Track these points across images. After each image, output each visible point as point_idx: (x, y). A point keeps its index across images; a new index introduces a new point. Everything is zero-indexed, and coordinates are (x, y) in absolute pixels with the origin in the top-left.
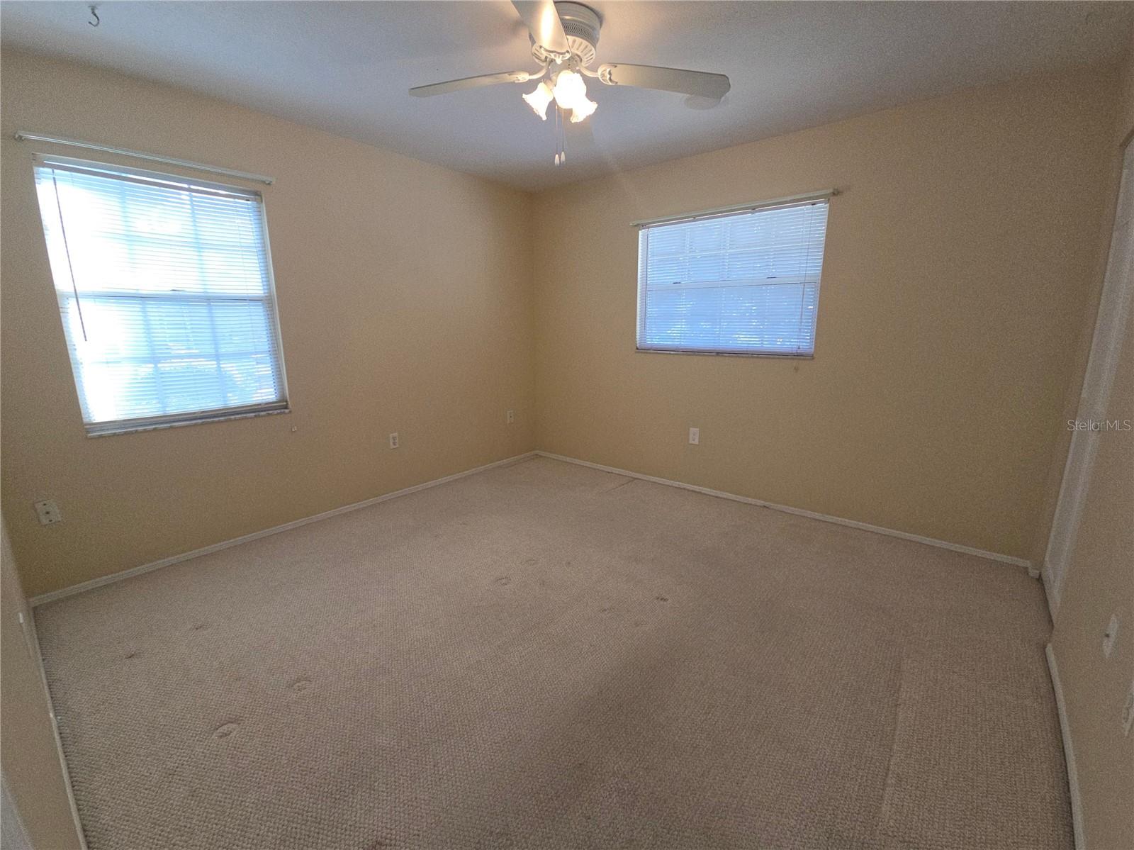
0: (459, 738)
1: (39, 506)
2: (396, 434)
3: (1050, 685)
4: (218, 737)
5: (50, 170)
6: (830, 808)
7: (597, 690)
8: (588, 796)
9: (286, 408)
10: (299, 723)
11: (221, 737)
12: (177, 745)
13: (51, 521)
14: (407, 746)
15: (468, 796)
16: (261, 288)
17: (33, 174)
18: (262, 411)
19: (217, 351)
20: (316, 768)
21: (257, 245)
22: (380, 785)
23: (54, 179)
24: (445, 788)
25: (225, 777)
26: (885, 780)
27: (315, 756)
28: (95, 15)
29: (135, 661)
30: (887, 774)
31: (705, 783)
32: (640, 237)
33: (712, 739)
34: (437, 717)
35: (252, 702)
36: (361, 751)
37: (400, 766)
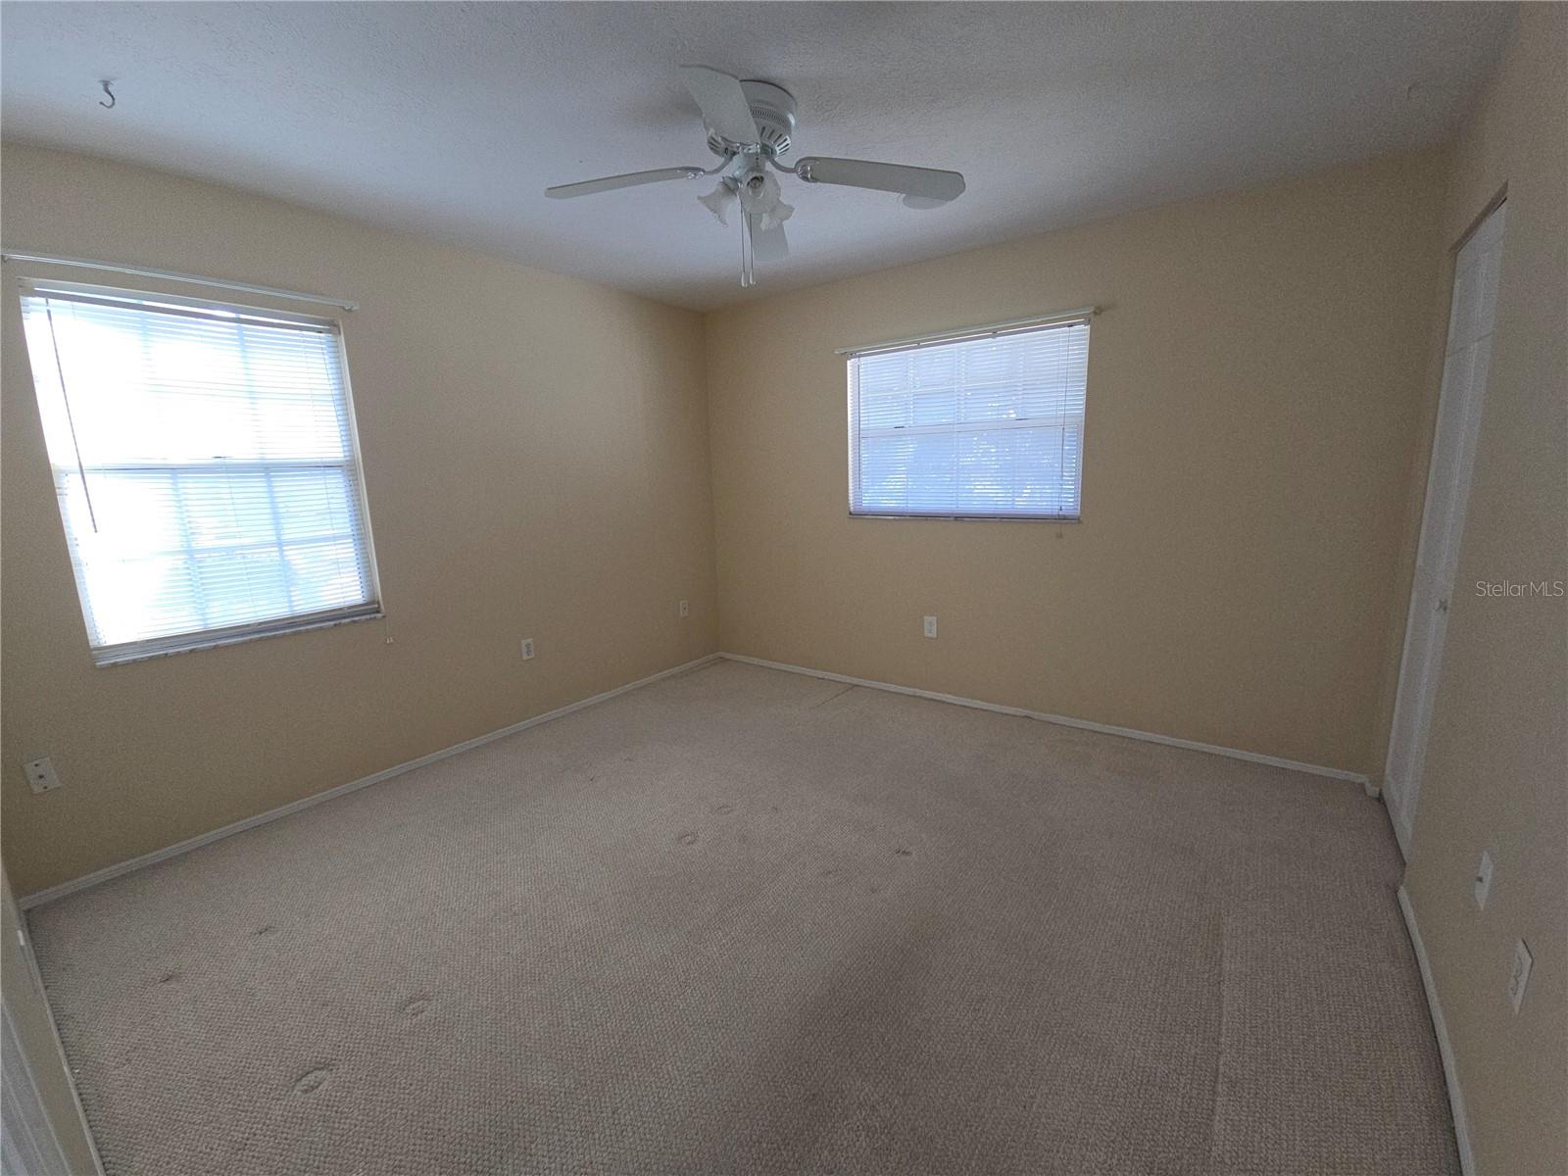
0: (644, 1070)
1: (29, 768)
2: (530, 640)
3: (1408, 943)
4: (302, 1091)
5: (42, 300)
6: (1148, 1132)
7: (828, 986)
8: (827, 1141)
9: (378, 612)
10: (417, 1064)
11: (306, 1091)
12: (244, 1106)
13: (46, 788)
14: (573, 1086)
15: (663, 1154)
16: (341, 450)
17: (19, 308)
18: (344, 618)
19: (279, 539)
20: (446, 1128)
21: (334, 392)
22: (539, 1146)
23: (49, 312)
24: (630, 1144)
25: (316, 1149)
26: (1214, 1087)
27: (444, 1111)
28: (110, 94)
29: (174, 985)
30: (1216, 1077)
31: (982, 1110)
32: (849, 368)
33: (986, 1046)
34: (612, 1041)
35: (346, 1038)
36: (509, 1098)
37: (566, 1116)
